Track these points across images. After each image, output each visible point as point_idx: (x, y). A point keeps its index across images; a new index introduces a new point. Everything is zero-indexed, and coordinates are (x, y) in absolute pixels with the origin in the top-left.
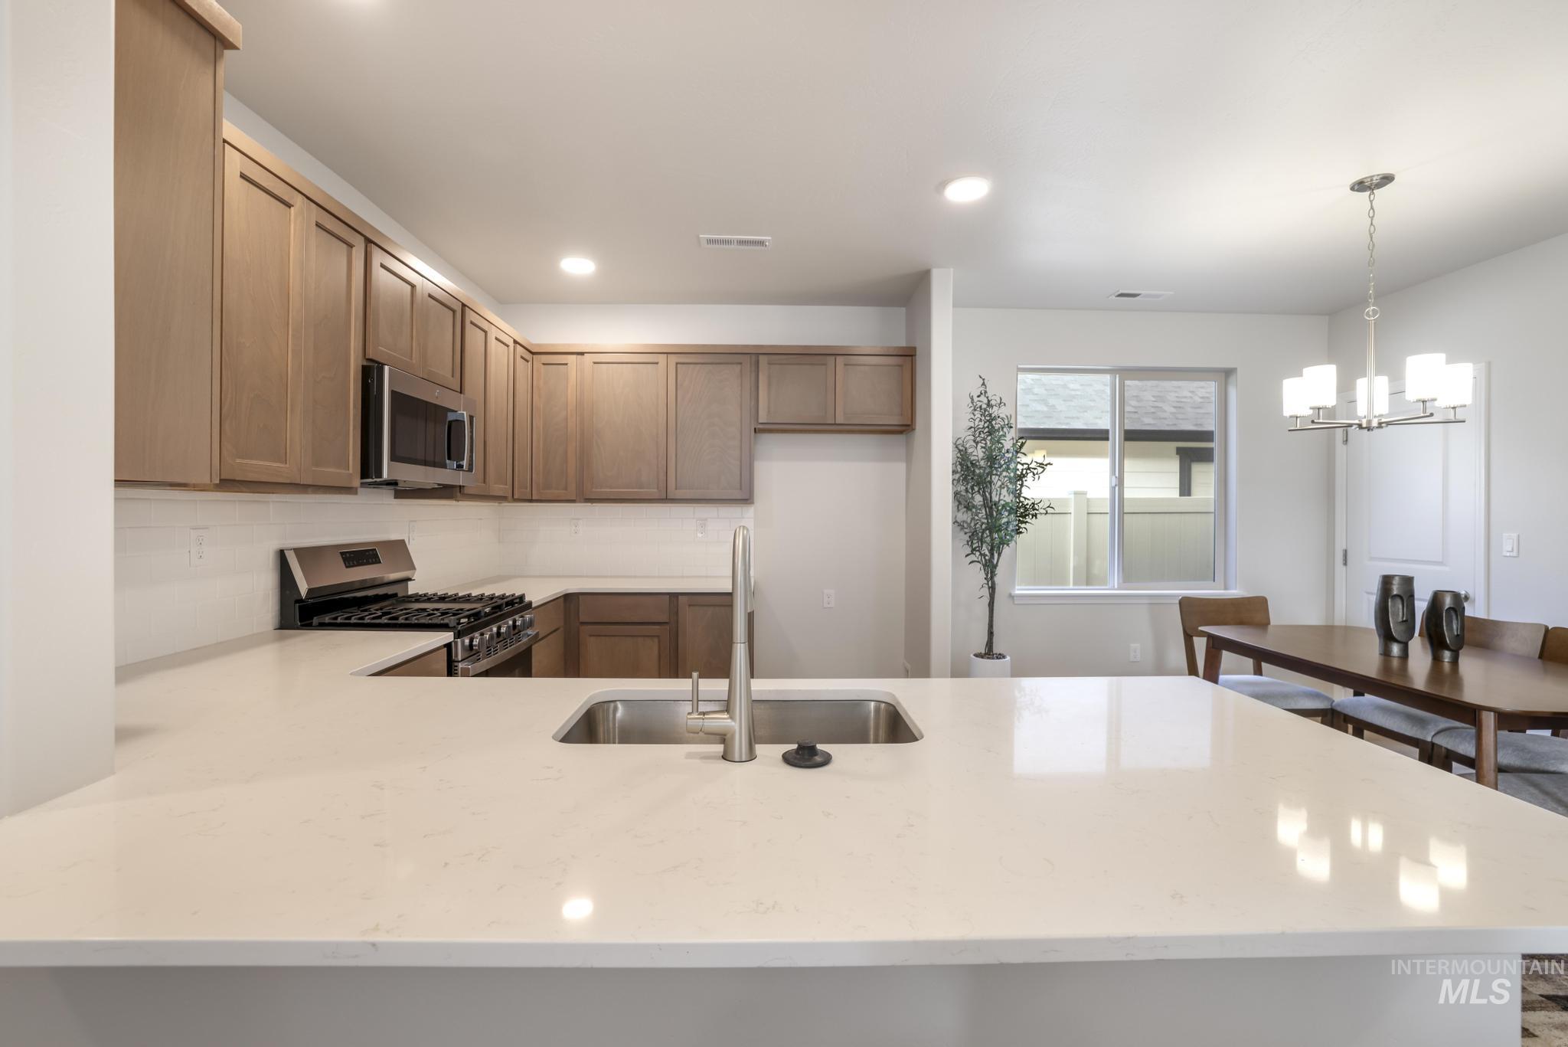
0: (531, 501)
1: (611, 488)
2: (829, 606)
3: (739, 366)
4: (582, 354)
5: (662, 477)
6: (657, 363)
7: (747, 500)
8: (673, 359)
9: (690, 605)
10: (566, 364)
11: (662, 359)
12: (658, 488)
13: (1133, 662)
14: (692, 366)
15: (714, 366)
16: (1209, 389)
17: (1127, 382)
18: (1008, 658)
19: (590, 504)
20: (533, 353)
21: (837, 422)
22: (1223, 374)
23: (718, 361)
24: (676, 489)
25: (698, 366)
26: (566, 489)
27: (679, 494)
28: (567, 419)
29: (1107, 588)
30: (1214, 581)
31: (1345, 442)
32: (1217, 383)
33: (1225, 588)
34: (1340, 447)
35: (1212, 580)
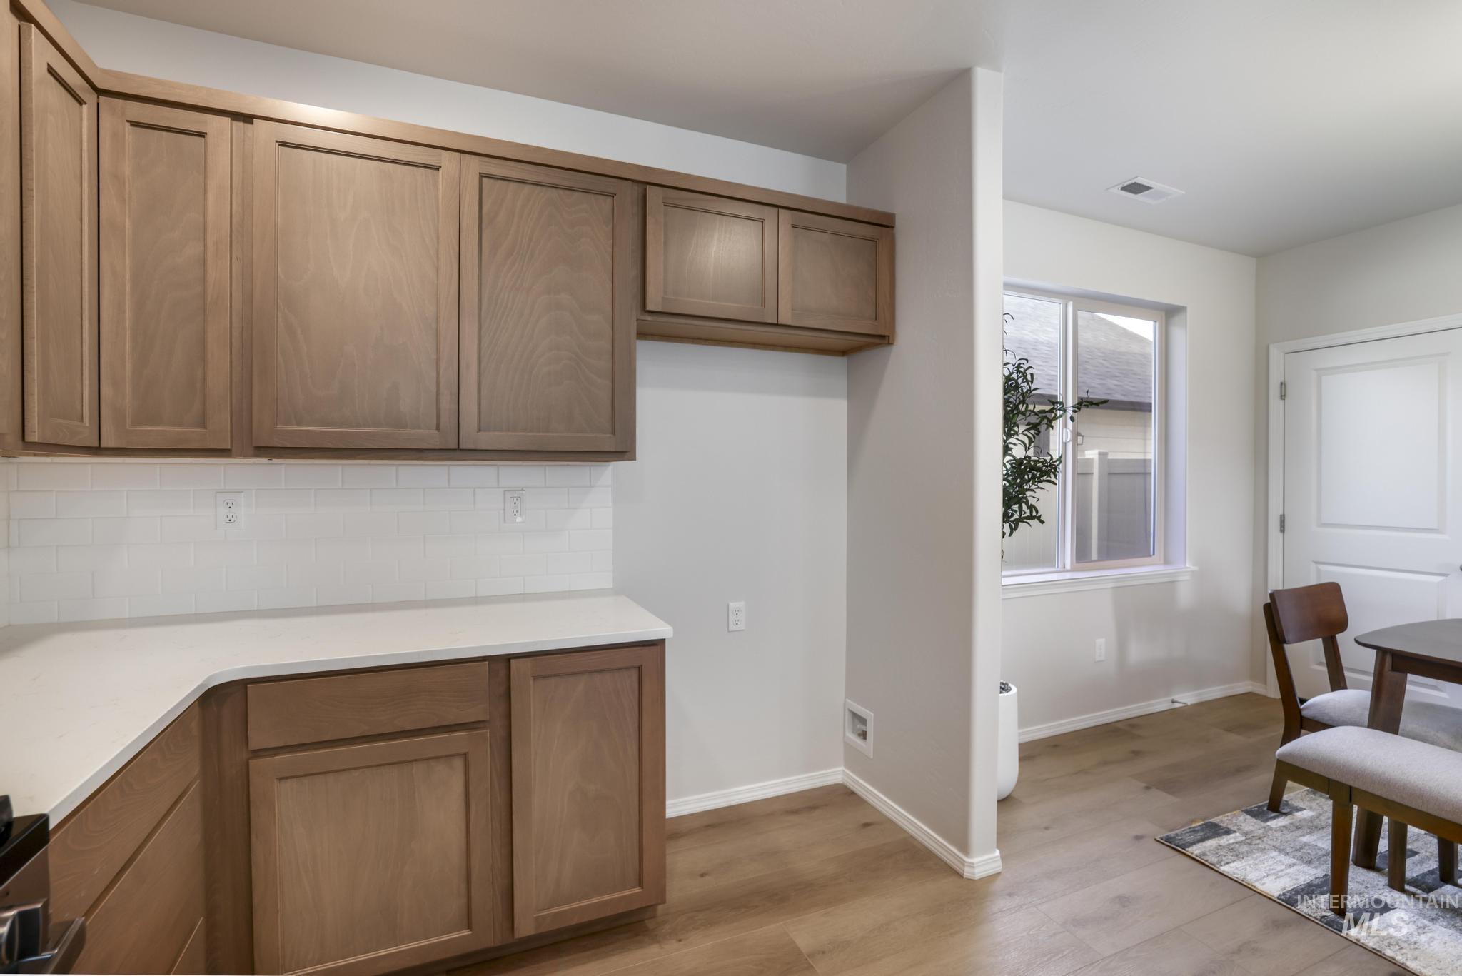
0: (97, 450)
1: (328, 425)
2: (737, 628)
3: (609, 200)
4: (248, 118)
5: (447, 403)
6: (437, 168)
7: (625, 451)
8: (473, 167)
9: (535, 678)
10: (202, 135)
11: (448, 162)
12: (438, 428)
13: (1098, 662)
14: (513, 185)
15: (561, 192)
16: (1145, 328)
17: (1079, 313)
18: (1014, 690)
19: (264, 460)
20: (100, 92)
21: (779, 323)
22: (1163, 314)
23: (566, 183)
24: (479, 430)
25: (527, 189)
26: (203, 424)
27: (486, 440)
28: (204, 262)
29: (1059, 569)
30: (1154, 554)
31: (1283, 397)
32: (1157, 324)
33: (1167, 561)
34: (1275, 404)
35: (1152, 553)
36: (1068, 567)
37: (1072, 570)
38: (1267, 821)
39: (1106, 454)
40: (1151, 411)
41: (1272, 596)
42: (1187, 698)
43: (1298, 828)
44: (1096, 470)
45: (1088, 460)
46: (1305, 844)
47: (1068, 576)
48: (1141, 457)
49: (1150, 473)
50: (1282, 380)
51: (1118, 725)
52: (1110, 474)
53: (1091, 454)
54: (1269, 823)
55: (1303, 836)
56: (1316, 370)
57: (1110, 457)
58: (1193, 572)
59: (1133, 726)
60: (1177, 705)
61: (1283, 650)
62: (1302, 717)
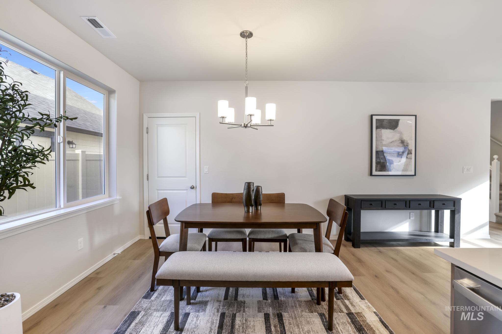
22: (107, 92)
29: (57, 209)
30: (104, 194)
31: (147, 133)
32: (105, 96)
33: (110, 196)
34: (145, 135)
35: (103, 194)
36: (62, 206)
37: (65, 207)
38: (151, 298)
39: (85, 152)
40: (102, 136)
41: (149, 208)
42: (119, 251)
43: (160, 295)
44: (80, 159)
45: (77, 154)
46: (164, 301)
47: (62, 212)
48: (98, 153)
49: (102, 160)
50: (147, 127)
51: (90, 276)
52: (86, 160)
53: (78, 151)
54: (151, 299)
55: (162, 298)
56: (156, 124)
57: (86, 153)
58: (120, 199)
59: (98, 273)
60: (116, 255)
61: (153, 227)
62: (159, 251)
